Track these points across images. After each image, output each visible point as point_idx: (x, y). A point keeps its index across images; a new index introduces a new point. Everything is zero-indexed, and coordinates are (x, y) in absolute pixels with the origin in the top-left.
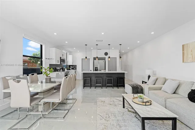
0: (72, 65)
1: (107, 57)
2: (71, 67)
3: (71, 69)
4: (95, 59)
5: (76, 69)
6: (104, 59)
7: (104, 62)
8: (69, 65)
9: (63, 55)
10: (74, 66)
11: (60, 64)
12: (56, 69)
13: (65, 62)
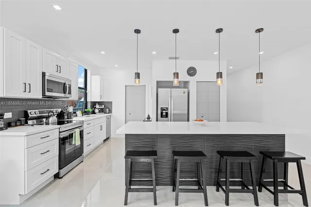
2: (97, 106)
3: (97, 111)
4: (160, 85)
5: (110, 111)
7: (186, 94)
8: (91, 102)
9: (59, 69)
10: (106, 104)
11: (40, 97)
12: (26, 115)
13: (70, 93)
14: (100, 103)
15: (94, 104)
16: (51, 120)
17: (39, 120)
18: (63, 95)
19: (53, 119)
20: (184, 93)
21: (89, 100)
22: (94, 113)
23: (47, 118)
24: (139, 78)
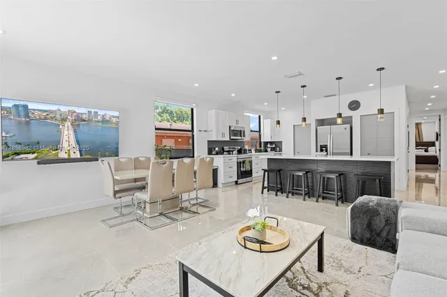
0: (270, 140)
1: (356, 115)
2: (269, 146)
3: (269, 150)
5: (281, 150)
6: (348, 121)
7: (349, 129)
8: (264, 142)
9: (237, 122)
10: (277, 144)
11: (228, 139)
12: (223, 149)
13: (244, 136)
14: (271, 143)
15: (266, 143)
16: (234, 152)
17: (229, 152)
18: (240, 138)
19: (235, 152)
20: (345, 129)
21: (262, 140)
22: (266, 151)
23: (233, 151)
24: (279, 124)
